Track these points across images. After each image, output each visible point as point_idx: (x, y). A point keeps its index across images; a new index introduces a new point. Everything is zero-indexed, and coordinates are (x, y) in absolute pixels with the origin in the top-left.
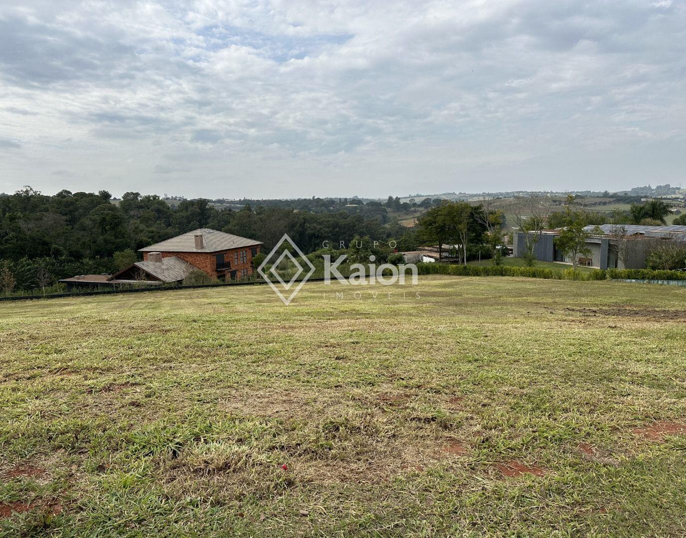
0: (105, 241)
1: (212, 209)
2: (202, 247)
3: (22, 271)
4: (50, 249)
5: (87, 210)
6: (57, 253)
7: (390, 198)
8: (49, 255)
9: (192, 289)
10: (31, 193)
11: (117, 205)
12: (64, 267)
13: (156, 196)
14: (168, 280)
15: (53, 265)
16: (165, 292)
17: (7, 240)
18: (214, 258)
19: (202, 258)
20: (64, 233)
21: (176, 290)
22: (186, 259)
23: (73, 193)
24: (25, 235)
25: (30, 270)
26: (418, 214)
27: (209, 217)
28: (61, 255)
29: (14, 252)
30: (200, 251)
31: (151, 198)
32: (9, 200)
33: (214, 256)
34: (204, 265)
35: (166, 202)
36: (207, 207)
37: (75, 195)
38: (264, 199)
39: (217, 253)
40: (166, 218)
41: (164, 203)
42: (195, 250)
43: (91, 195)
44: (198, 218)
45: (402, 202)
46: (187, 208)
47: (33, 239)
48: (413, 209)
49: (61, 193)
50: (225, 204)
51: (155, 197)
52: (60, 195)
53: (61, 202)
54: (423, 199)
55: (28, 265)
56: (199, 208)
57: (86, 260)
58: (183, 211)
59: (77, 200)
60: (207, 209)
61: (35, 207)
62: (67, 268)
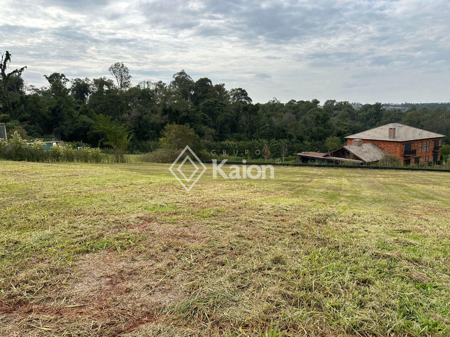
0: (318, 130)
1: (384, 110)
2: (394, 137)
3: (272, 147)
4: (286, 135)
5: (305, 111)
6: (291, 137)
8: (286, 138)
10: (276, 102)
11: (322, 108)
12: (294, 145)
13: (346, 102)
14: (367, 160)
15: (288, 144)
17: (263, 128)
18: (403, 147)
19: (393, 145)
20: (295, 125)
22: (379, 146)
23: (297, 101)
24: (275, 125)
25: (276, 146)
27: (382, 116)
28: (293, 139)
29: (268, 135)
30: (392, 140)
31: (343, 104)
33: (404, 144)
34: (394, 151)
35: (353, 106)
36: (381, 108)
37: (298, 102)
38: (422, 103)
39: (406, 143)
40: (352, 116)
41: (351, 106)
42: (388, 140)
43: (308, 102)
44: (374, 117)
46: (366, 110)
47: (279, 128)
49: (290, 101)
50: (390, 107)
51: (345, 103)
52: (290, 103)
53: (291, 107)
55: (276, 143)
56: (375, 110)
57: (306, 142)
58: (363, 111)
59: (299, 105)
60: (381, 110)
61: (277, 109)
62: (295, 146)
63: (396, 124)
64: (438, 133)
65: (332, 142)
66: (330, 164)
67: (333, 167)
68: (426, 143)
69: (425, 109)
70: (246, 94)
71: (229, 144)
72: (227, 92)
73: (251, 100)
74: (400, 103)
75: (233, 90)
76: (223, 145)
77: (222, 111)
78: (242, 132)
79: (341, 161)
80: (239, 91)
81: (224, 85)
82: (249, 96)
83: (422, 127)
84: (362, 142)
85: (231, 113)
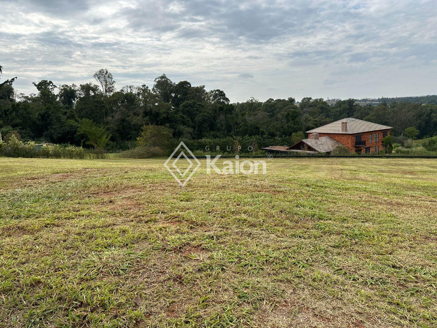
0: (288, 126)
1: (357, 105)
2: (346, 130)
4: (259, 131)
5: (281, 109)
6: (263, 133)
8: (258, 135)
9: (336, 158)
10: (254, 101)
11: (298, 106)
12: (265, 141)
14: (323, 151)
15: (260, 140)
16: (318, 159)
17: (240, 126)
18: (354, 138)
19: (345, 137)
20: (266, 122)
21: (325, 158)
22: (335, 138)
23: (274, 100)
24: (248, 123)
27: (355, 111)
28: (264, 134)
29: (242, 133)
30: (344, 133)
31: (318, 101)
32: (243, 105)
33: (354, 136)
34: (347, 142)
35: (328, 102)
36: (354, 104)
37: (276, 101)
38: (398, 97)
39: (356, 135)
41: (326, 103)
42: (341, 132)
43: (284, 100)
44: (347, 112)
46: (340, 106)
47: (252, 125)
49: (269, 100)
50: (368, 102)
51: (321, 100)
53: (268, 105)
55: (248, 139)
56: (348, 105)
57: (277, 138)
58: (337, 107)
59: (276, 104)
60: (354, 106)
61: (255, 108)
62: (267, 141)
68: (375, 134)
69: (395, 103)
70: (224, 95)
71: (205, 141)
72: (207, 93)
73: (229, 101)
74: (377, 98)
75: (212, 92)
76: (200, 143)
77: (200, 112)
78: (219, 130)
80: (217, 92)
81: (204, 86)
82: (227, 96)
85: (208, 113)
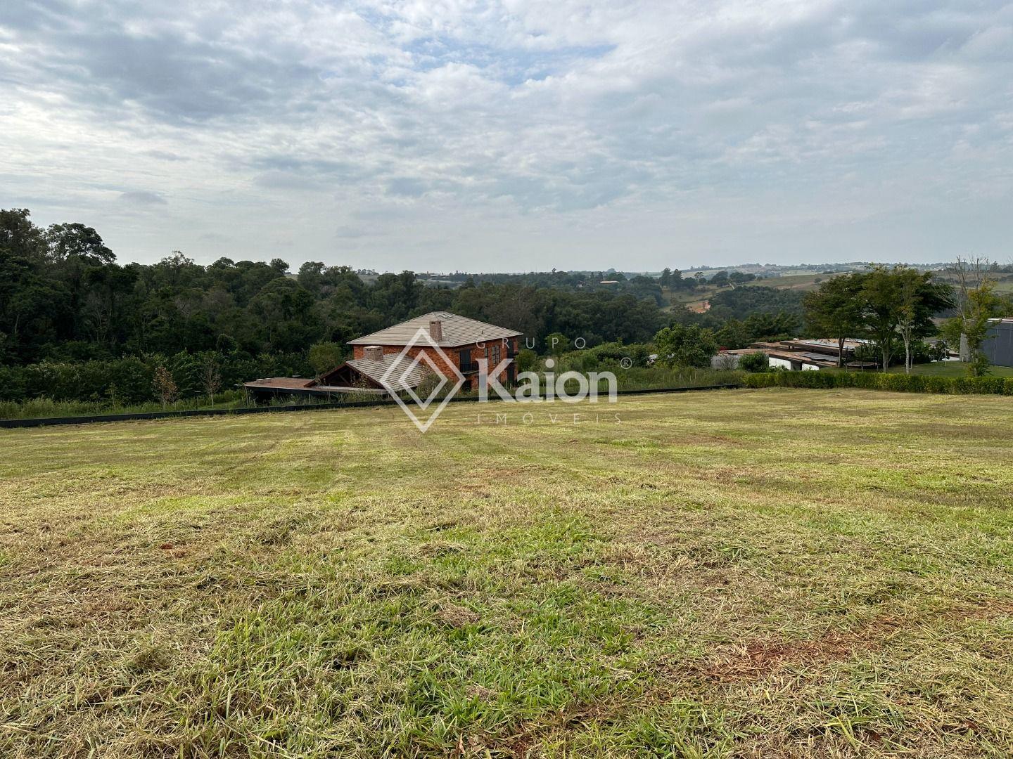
0: (291, 329)
1: (420, 285)
2: (441, 339)
3: (180, 370)
4: (215, 340)
5: (256, 286)
6: (226, 345)
7: (667, 272)
8: (214, 349)
10: (182, 261)
11: (295, 279)
12: (235, 365)
13: (345, 267)
15: (221, 362)
17: (152, 326)
18: (457, 357)
20: (235, 316)
23: (235, 263)
24: (183, 318)
25: (190, 369)
26: (709, 295)
27: (417, 297)
28: (233, 348)
29: (167, 343)
31: (340, 271)
32: (152, 271)
33: (458, 352)
35: (359, 276)
36: (415, 282)
37: (239, 265)
38: (484, 273)
39: (462, 349)
40: (360, 298)
41: (358, 278)
43: (260, 265)
44: (402, 299)
45: (684, 276)
46: (387, 285)
47: (194, 325)
48: (700, 287)
49: (220, 262)
50: (430, 280)
51: (344, 269)
52: (218, 264)
53: (221, 275)
54: (715, 273)
55: (188, 361)
56: (403, 284)
57: (264, 356)
58: (381, 288)
59: (243, 272)
60: (415, 286)
61: (187, 280)
62: (239, 366)
63: (442, 313)
64: (513, 328)
65: (322, 353)
66: (322, 402)
67: (327, 408)
68: (493, 348)
69: (489, 284)
70: (98, 239)
71: (52, 371)
72: (36, 232)
73: (113, 256)
74: (447, 273)
75: (58, 228)
76: (35, 374)
77: (26, 283)
78: (90, 336)
79: (344, 394)
80: (74, 231)
81: (26, 212)
82: (106, 243)
83: (486, 319)
84: (382, 351)
85: (53, 287)
